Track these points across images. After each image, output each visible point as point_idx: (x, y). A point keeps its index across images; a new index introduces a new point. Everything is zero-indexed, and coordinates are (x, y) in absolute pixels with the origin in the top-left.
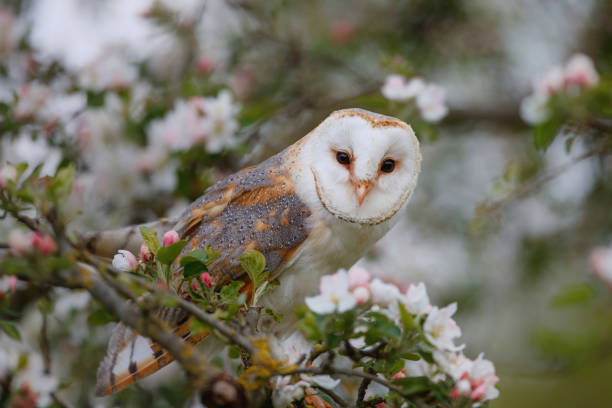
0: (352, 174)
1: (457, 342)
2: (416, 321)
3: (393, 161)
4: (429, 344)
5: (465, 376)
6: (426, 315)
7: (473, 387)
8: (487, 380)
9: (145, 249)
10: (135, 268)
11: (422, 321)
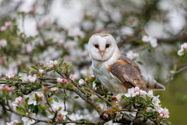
0: (99, 50)
1: (159, 104)
2: (150, 99)
3: (109, 45)
4: (152, 104)
5: (162, 112)
6: (153, 98)
7: (163, 115)
8: (167, 113)
9: (86, 79)
10: (84, 84)
11: (152, 99)
